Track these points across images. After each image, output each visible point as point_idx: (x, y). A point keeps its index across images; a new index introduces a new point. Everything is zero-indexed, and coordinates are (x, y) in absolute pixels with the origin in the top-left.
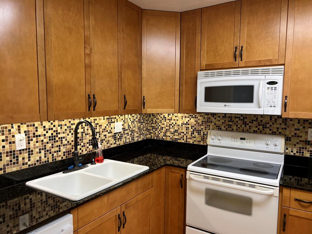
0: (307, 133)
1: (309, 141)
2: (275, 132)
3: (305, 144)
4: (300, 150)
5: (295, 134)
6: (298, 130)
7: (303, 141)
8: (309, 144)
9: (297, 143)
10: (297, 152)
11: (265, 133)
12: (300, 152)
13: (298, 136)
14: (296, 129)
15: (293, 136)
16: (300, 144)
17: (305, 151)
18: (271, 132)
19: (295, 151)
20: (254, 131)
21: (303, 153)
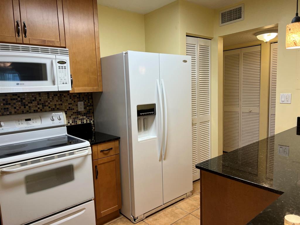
0: (77, 105)
1: (79, 112)
2: (54, 109)
3: (77, 114)
4: (74, 120)
5: (69, 108)
6: (71, 104)
7: (75, 113)
8: (79, 114)
9: (72, 115)
10: (72, 122)
11: (46, 111)
12: (74, 122)
13: (72, 109)
14: (69, 104)
15: (68, 110)
16: (74, 115)
17: (78, 120)
18: (50, 109)
19: (71, 122)
20: (34, 111)
21: (76, 122)
